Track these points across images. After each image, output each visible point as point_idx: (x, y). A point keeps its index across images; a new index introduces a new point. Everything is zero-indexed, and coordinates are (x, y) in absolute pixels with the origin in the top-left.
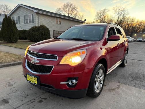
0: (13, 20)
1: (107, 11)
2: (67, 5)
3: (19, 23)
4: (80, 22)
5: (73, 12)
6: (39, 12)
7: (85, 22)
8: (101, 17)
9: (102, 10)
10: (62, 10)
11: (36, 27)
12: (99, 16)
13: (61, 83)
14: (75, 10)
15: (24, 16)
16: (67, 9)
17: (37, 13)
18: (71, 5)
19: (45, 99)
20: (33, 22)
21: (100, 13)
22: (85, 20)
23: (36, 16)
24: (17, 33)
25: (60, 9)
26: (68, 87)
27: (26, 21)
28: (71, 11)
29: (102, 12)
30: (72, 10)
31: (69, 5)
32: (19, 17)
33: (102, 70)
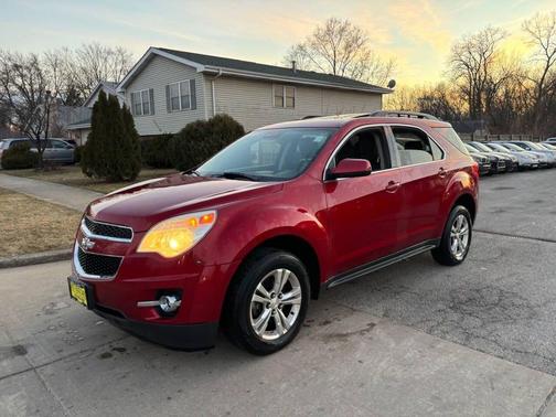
0: (124, 105)
1: (498, 36)
2: (329, 31)
3: (153, 113)
4: (375, 93)
5: (351, 55)
6: (212, 69)
7: (392, 91)
8: (473, 64)
9: (477, 33)
10: (309, 50)
11: (199, 124)
12: (463, 58)
13: (140, 304)
14: (359, 47)
15: (168, 87)
16: (329, 46)
17: (205, 73)
18: (343, 30)
19: (121, 350)
20: (194, 108)
21: (468, 48)
22: (392, 84)
23: (203, 86)
24: (136, 148)
25: (301, 48)
26: (158, 317)
27: (172, 105)
28: (343, 51)
29: (474, 42)
30: (348, 47)
31: (337, 27)
32: (152, 91)
33: (288, 272)
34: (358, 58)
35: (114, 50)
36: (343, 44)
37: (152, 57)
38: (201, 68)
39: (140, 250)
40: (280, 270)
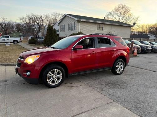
2: (119, 8)
3: (65, 31)
4: (129, 26)
5: (125, 15)
6: (79, 20)
7: (134, 26)
10: (113, 13)
14: (128, 12)
15: (68, 24)
16: (118, 12)
18: (123, 7)
20: (74, 30)
22: (134, 24)
23: (77, 24)
25: (110, 13)
26: (27, 76)
28: (123, 14)
30: (124, 12)
31: (122, 7)
32: (65, 25)
33: (58, 70)
34: (127, 15)
35: (60, 14)
36: (123, 12)
37: (65, 16)
38: (76, 19)
39: (25, 62)
40: (56, 70)
